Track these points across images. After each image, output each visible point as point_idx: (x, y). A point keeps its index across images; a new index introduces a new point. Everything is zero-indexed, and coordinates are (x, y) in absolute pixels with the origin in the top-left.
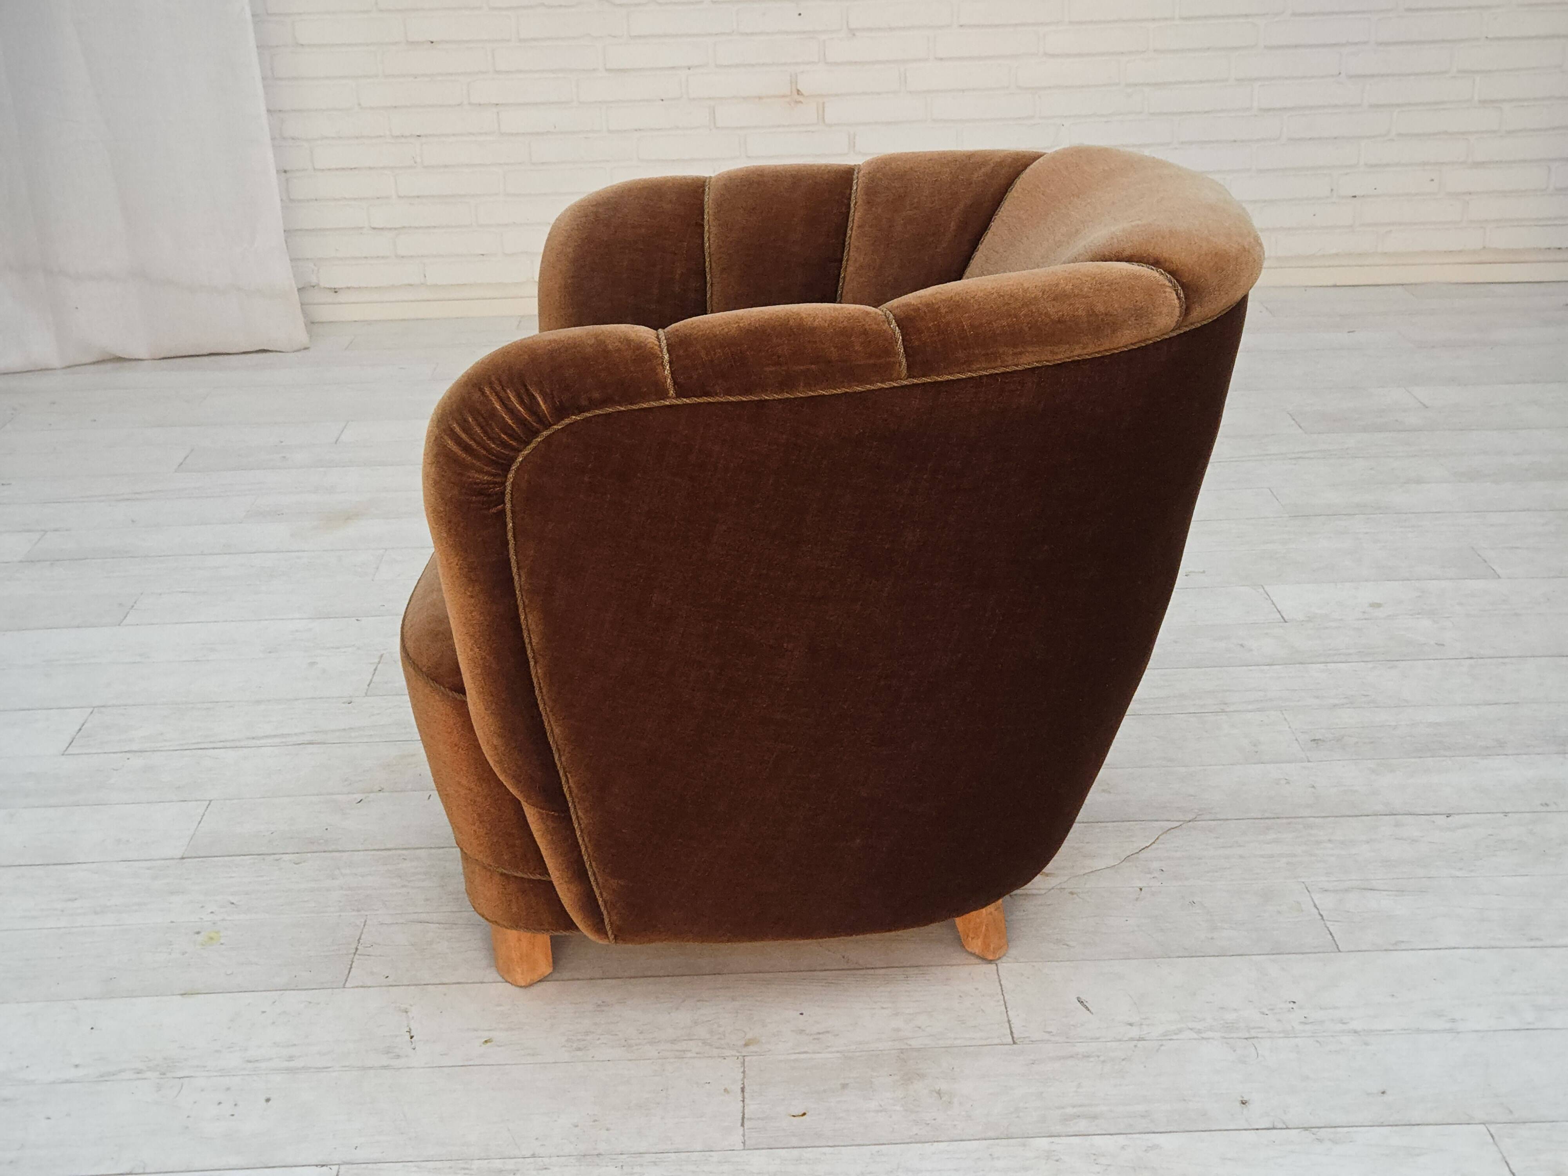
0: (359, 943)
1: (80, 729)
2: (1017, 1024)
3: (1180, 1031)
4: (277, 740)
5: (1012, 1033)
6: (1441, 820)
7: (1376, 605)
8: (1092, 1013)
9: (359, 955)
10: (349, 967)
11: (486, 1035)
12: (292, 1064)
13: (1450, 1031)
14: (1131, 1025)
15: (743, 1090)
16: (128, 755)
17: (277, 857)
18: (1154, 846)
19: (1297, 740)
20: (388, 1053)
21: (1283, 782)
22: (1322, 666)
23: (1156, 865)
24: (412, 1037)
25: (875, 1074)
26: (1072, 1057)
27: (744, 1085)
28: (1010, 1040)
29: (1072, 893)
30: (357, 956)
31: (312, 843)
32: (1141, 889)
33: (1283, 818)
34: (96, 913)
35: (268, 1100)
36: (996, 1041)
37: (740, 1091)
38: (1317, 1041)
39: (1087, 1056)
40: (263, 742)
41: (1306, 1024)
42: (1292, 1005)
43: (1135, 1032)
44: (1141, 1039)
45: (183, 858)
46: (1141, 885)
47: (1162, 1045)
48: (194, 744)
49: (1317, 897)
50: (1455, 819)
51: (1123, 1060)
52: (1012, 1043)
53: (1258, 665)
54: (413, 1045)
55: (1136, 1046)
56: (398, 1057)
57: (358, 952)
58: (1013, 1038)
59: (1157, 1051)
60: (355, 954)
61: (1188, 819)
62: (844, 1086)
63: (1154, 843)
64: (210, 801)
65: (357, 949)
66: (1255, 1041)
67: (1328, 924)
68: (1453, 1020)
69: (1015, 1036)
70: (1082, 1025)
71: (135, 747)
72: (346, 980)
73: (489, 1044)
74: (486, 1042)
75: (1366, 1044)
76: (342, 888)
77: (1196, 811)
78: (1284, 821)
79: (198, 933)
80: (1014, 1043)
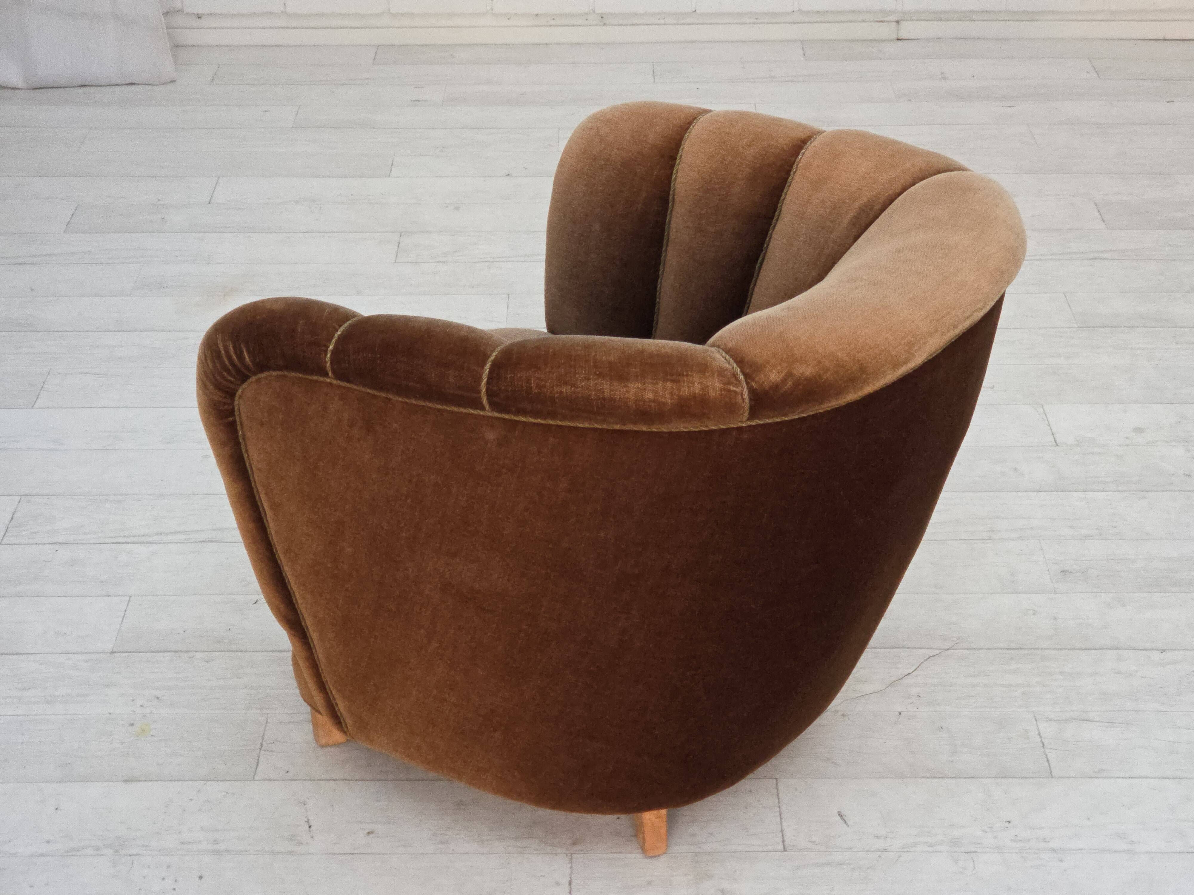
0: (263, 739)
1: (12, 519)
2: (788, 834)
3: (915, 845)
4: (182, 537)
5: (783, 841)
6: (1156, 656)
7: (1138, 430)
8: (848, 826)
9: (264, 750)
10: (256, 761)
11: (369, 827)
12: (217, 847)
13: (1129, 851)
14: (877, 837)
15: (570, 883)
16: (57, 547)
17: (190, 654)
18: (916, 673)
19: (1048, 570)
20: (292, 840)
21: (1031, 612)
22: (1081, 495)
23: (914, 691)
24: (310, 827)
25: (674, 874)
26: (829, 864)
27: (571, 879)
28: (780, 847)
29: (843, 715)
30: (262, 752)
31: (219, 642)
32: (900, 714)
33: (1026, 649)
34: (48, 702)
35: (201, 878)
36: (770, 848)
37: (568, 884)
38: (1022, 857)
39: (840, 864)
40: (170, 538)
41: (1016, 841)
42: (1007, 825)
43: (881, 844)
44: (885, 850)
45: (112, 652)
46: (900, 710)
47: (900, 856)
48: (112, 537)
49: (1042, 726)
50: (1168, 655)
51: (868, 868)
52: (783, 850)
53: (1026, 491)
54: (312, 833)
55: (880, 856)
56: (300, 843)
57: (263, 748)
58: (784, 846)
59: (896, 861)
60: (260, 749)
61: (947, 647)
62: (649, 883)
63: (916, 670)
64: (130, 597)
65: (262, 745)
66: (973, 855)
67: (1048, 751)
68: (1132, 843)
69: (786, 843)
70: (840, 836)
71: (61, 539)
72: (255, 774)
73: (371, 835)
74: (369, 833)
75: (1061, 861)
76: (246, 687)
77: (955, 639)
78: (1026, 652)
79: (132, 725)
80: (785, 850)
